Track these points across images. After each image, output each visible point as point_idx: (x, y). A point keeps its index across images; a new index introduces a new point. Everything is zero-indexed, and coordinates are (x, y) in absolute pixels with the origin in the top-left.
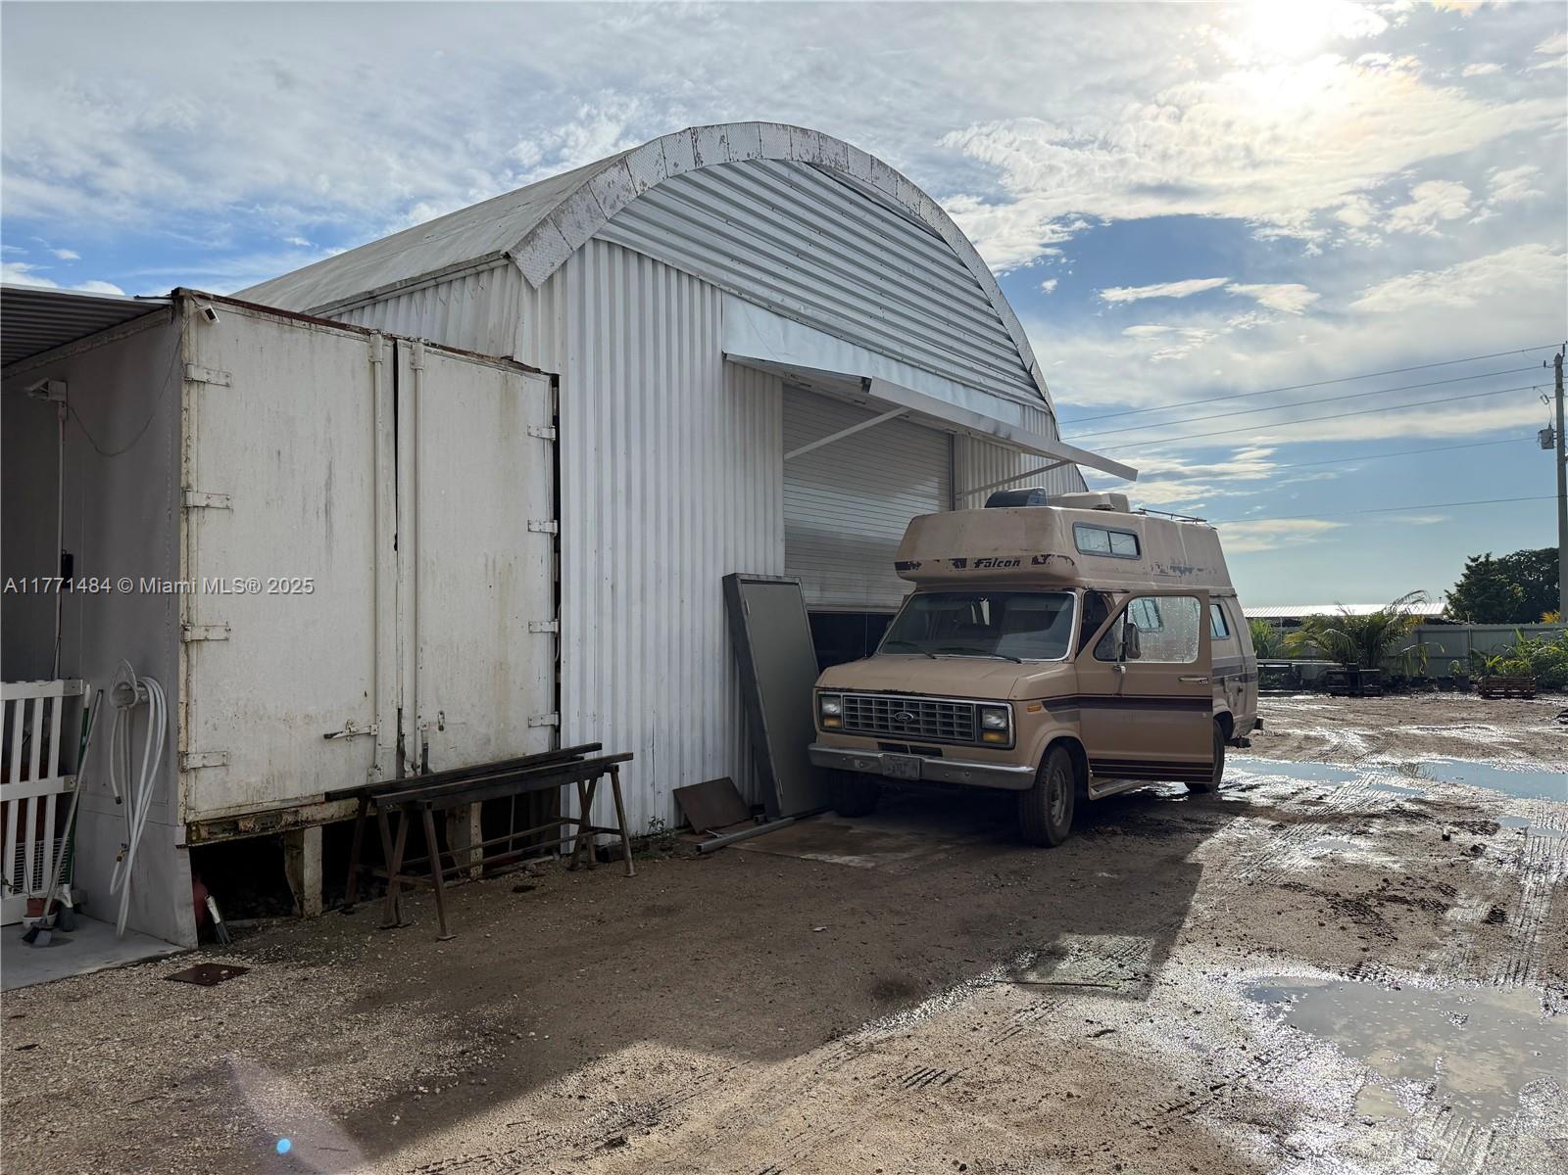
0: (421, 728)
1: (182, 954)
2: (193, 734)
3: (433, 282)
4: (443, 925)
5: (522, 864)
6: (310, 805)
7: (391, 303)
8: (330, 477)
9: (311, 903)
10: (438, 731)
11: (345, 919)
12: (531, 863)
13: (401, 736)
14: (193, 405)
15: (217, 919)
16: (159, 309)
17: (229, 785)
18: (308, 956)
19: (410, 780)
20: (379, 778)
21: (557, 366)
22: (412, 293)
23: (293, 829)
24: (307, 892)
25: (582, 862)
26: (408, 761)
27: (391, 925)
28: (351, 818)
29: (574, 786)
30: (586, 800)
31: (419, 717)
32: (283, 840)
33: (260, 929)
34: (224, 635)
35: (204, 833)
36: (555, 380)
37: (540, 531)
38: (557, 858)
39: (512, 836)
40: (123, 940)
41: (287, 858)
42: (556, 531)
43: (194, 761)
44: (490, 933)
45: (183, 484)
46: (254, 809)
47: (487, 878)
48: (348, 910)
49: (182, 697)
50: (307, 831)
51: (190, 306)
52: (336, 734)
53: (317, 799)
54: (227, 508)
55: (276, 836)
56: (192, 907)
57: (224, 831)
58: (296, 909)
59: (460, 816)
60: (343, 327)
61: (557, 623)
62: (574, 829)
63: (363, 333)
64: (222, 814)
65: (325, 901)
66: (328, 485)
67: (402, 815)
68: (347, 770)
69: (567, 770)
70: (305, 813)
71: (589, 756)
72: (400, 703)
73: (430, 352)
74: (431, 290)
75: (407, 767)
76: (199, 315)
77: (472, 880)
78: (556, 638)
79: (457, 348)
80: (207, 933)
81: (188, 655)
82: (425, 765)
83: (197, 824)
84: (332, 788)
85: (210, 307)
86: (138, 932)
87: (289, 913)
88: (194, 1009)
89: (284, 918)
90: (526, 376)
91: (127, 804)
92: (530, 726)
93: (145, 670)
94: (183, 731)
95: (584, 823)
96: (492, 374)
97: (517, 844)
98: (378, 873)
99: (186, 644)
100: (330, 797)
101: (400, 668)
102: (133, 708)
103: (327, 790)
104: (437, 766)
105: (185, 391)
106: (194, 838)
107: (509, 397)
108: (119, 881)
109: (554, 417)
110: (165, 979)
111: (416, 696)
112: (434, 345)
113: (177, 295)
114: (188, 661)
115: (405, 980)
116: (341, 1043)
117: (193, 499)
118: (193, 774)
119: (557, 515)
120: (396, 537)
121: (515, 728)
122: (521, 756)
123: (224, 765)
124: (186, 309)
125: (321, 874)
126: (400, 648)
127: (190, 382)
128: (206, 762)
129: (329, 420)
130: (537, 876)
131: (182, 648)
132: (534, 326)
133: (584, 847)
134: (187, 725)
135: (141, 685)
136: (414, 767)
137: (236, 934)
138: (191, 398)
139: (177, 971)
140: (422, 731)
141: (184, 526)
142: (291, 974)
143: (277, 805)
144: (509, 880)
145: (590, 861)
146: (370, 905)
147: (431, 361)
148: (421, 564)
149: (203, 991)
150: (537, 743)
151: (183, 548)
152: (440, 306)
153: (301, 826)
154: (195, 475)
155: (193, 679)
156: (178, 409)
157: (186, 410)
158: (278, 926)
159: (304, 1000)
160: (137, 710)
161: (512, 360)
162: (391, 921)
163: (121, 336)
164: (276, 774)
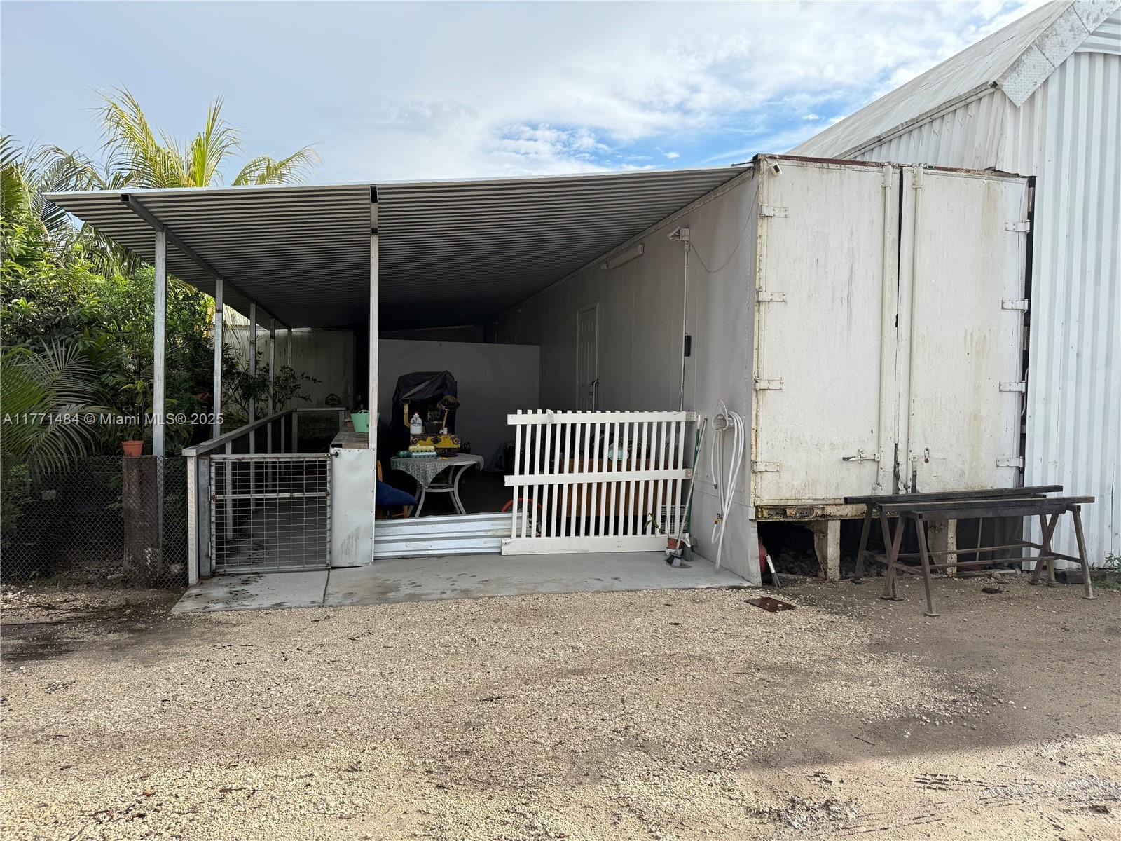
0: (912, 459)
1: (753, 588)
2: (759, 450)
3: (929, 119)
4: (929, 605)
5: (988, 572)
6: (832, 505)
7: (894, 143)
8: (851, 276)
9: (832, 571)
10: (924, 462)
11: (856, 587)
12: (997, 572)
13: (897, 464)
14: (764, 233)
15: (773, 571)
16: (745, 171)
17: (781, 484)
18: (832, 607)
19: (903, 496)
20: (881, 492)
21: (1034, 169)
22: (911, 131)
23: (821, 519)
24: (830, 564)
25: (1041, 579)
26: (901, 482)
27: (888, 597)
28: (860, 517)
29: (1036, 519)
30: (1047, 531)
31: (911, 451)
32: (813, 526)
33: (799, 582)
34: (780, 386)
35: (765, 514)
36: (1032, 181)
37: (1012, 309)
38: (1019, 572)
39: (979, 549)
40: (718, 572)
41: (816, 538)
42: (1026, 308)
43: (760, 467)
44: (967, 618)
45: (757, 286)
46: (796, 503)
47: (959, 578)
48: (857, 581)
49: (754, 426)
50: (830, 522)
51: (764, 166)
52: (851, 458)
53: (837, 502)
54: (783, 301)
55: (810, 522)
56: (758, 560)
57: (777, 514)
58: (821, 574)
59: (940, 528)
60: (863, 164)
61: (1024, 384)
62: (1035, 553)
63: (878, 166)
64: (776, 503)
65: (841, 572)
66: (850, 282)
67: (899, 520)
68: (860, 484)
69: (1033, 504)
70: (829, 510)
71: (1050, 495)
72: (897, 441)
73: (927, 173)
74: (927, 126)
75: (901, 486)
76: (770, 170)
77: (948, 577)
78: (1023, 397)
79: (949, 167)
80: (767, 579)
81: (757, 399)
82: (914, 487)
83: (762, 507)
84: (848, 495)
85: (777, 164)
86: (726, 570)
87: (816, 576)
88: (764, 624)
89: (814, 578)
90: (1005, 181)
91: (720, 490)
92: (998, 466)
93: (732, 407)
94: (754, 447)
95: (1045, 549)
96: (977, 184)
97: (984, 556)
98: (880, 559)
99: (757, 391)
100: (847, 501)
101: (897, 414)
102: (725, 431)
103: (846, 496)
104: (923, 489)
105: (760, 224)
106: (760, 516)
107: (990, 201)
108: (716, 536)
109: (1029, 213)
110: (745, 601)
111: (908, 436)
112: (931, 168)
113: (756, 160)
114: (758, 403)
115: (904, 638)
116: (863, 670)
117: (763, 296)
118: (759, 475)
119: (1028, 295)
120: (897, 317)
121: (985, 466)
122: (989, 488)
123: (778, 471)
124: (762, 168)
125: (839, 553)
126: (897, 399)
127: (763, 217)
128: (767, 468)
129: (852, 234)
130: (1003, 583)
131: (754, 393)
132: (1016, 139)
133: (1045, 568)
134: (756, 443)
135: (730, 417)
136: (906, 487)
137: (785, 583)
138: (763, 228)
139: (751, 598)
140: (912, 462)
141: (757, 314)
142: (821, 616)
143: (810, 502)
144: (977, 582)
145: (1050, 580)
146: (872, 580)
147: (929, 181)
148: (915, 336)
149: (768, 614)
150: (1006, 481)
151: (756, 329)
152: (933, 136)
153: (826, 518)
154: (764, 280)
155: (760, 414)
156: (756, 237)
157: (760, 236)
158: (810, 583)
159: (833, 635)
160: (727, 431)
161: (994, 170)
162: (889, 594)
163: (722, 193)
164: (810, 480)
